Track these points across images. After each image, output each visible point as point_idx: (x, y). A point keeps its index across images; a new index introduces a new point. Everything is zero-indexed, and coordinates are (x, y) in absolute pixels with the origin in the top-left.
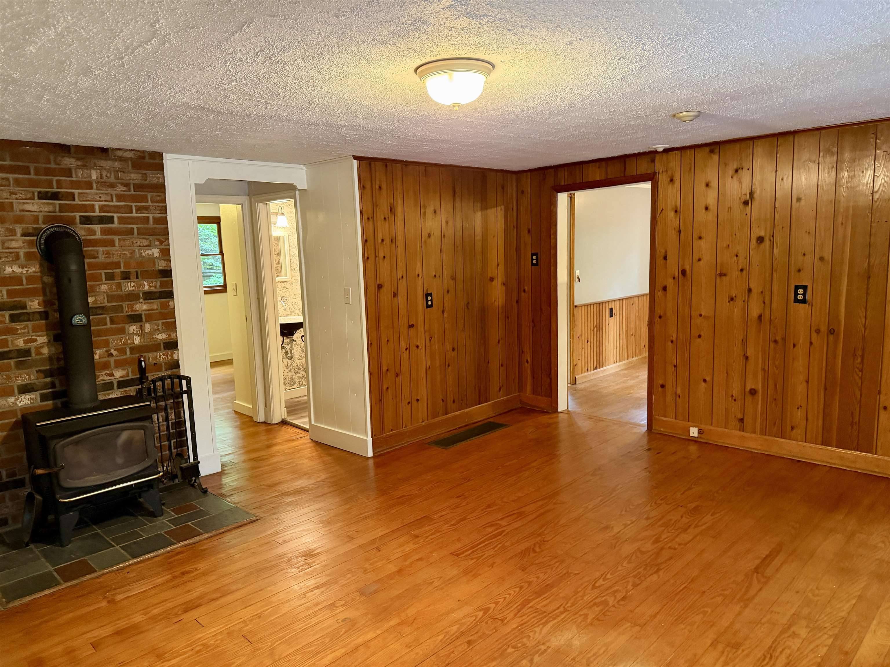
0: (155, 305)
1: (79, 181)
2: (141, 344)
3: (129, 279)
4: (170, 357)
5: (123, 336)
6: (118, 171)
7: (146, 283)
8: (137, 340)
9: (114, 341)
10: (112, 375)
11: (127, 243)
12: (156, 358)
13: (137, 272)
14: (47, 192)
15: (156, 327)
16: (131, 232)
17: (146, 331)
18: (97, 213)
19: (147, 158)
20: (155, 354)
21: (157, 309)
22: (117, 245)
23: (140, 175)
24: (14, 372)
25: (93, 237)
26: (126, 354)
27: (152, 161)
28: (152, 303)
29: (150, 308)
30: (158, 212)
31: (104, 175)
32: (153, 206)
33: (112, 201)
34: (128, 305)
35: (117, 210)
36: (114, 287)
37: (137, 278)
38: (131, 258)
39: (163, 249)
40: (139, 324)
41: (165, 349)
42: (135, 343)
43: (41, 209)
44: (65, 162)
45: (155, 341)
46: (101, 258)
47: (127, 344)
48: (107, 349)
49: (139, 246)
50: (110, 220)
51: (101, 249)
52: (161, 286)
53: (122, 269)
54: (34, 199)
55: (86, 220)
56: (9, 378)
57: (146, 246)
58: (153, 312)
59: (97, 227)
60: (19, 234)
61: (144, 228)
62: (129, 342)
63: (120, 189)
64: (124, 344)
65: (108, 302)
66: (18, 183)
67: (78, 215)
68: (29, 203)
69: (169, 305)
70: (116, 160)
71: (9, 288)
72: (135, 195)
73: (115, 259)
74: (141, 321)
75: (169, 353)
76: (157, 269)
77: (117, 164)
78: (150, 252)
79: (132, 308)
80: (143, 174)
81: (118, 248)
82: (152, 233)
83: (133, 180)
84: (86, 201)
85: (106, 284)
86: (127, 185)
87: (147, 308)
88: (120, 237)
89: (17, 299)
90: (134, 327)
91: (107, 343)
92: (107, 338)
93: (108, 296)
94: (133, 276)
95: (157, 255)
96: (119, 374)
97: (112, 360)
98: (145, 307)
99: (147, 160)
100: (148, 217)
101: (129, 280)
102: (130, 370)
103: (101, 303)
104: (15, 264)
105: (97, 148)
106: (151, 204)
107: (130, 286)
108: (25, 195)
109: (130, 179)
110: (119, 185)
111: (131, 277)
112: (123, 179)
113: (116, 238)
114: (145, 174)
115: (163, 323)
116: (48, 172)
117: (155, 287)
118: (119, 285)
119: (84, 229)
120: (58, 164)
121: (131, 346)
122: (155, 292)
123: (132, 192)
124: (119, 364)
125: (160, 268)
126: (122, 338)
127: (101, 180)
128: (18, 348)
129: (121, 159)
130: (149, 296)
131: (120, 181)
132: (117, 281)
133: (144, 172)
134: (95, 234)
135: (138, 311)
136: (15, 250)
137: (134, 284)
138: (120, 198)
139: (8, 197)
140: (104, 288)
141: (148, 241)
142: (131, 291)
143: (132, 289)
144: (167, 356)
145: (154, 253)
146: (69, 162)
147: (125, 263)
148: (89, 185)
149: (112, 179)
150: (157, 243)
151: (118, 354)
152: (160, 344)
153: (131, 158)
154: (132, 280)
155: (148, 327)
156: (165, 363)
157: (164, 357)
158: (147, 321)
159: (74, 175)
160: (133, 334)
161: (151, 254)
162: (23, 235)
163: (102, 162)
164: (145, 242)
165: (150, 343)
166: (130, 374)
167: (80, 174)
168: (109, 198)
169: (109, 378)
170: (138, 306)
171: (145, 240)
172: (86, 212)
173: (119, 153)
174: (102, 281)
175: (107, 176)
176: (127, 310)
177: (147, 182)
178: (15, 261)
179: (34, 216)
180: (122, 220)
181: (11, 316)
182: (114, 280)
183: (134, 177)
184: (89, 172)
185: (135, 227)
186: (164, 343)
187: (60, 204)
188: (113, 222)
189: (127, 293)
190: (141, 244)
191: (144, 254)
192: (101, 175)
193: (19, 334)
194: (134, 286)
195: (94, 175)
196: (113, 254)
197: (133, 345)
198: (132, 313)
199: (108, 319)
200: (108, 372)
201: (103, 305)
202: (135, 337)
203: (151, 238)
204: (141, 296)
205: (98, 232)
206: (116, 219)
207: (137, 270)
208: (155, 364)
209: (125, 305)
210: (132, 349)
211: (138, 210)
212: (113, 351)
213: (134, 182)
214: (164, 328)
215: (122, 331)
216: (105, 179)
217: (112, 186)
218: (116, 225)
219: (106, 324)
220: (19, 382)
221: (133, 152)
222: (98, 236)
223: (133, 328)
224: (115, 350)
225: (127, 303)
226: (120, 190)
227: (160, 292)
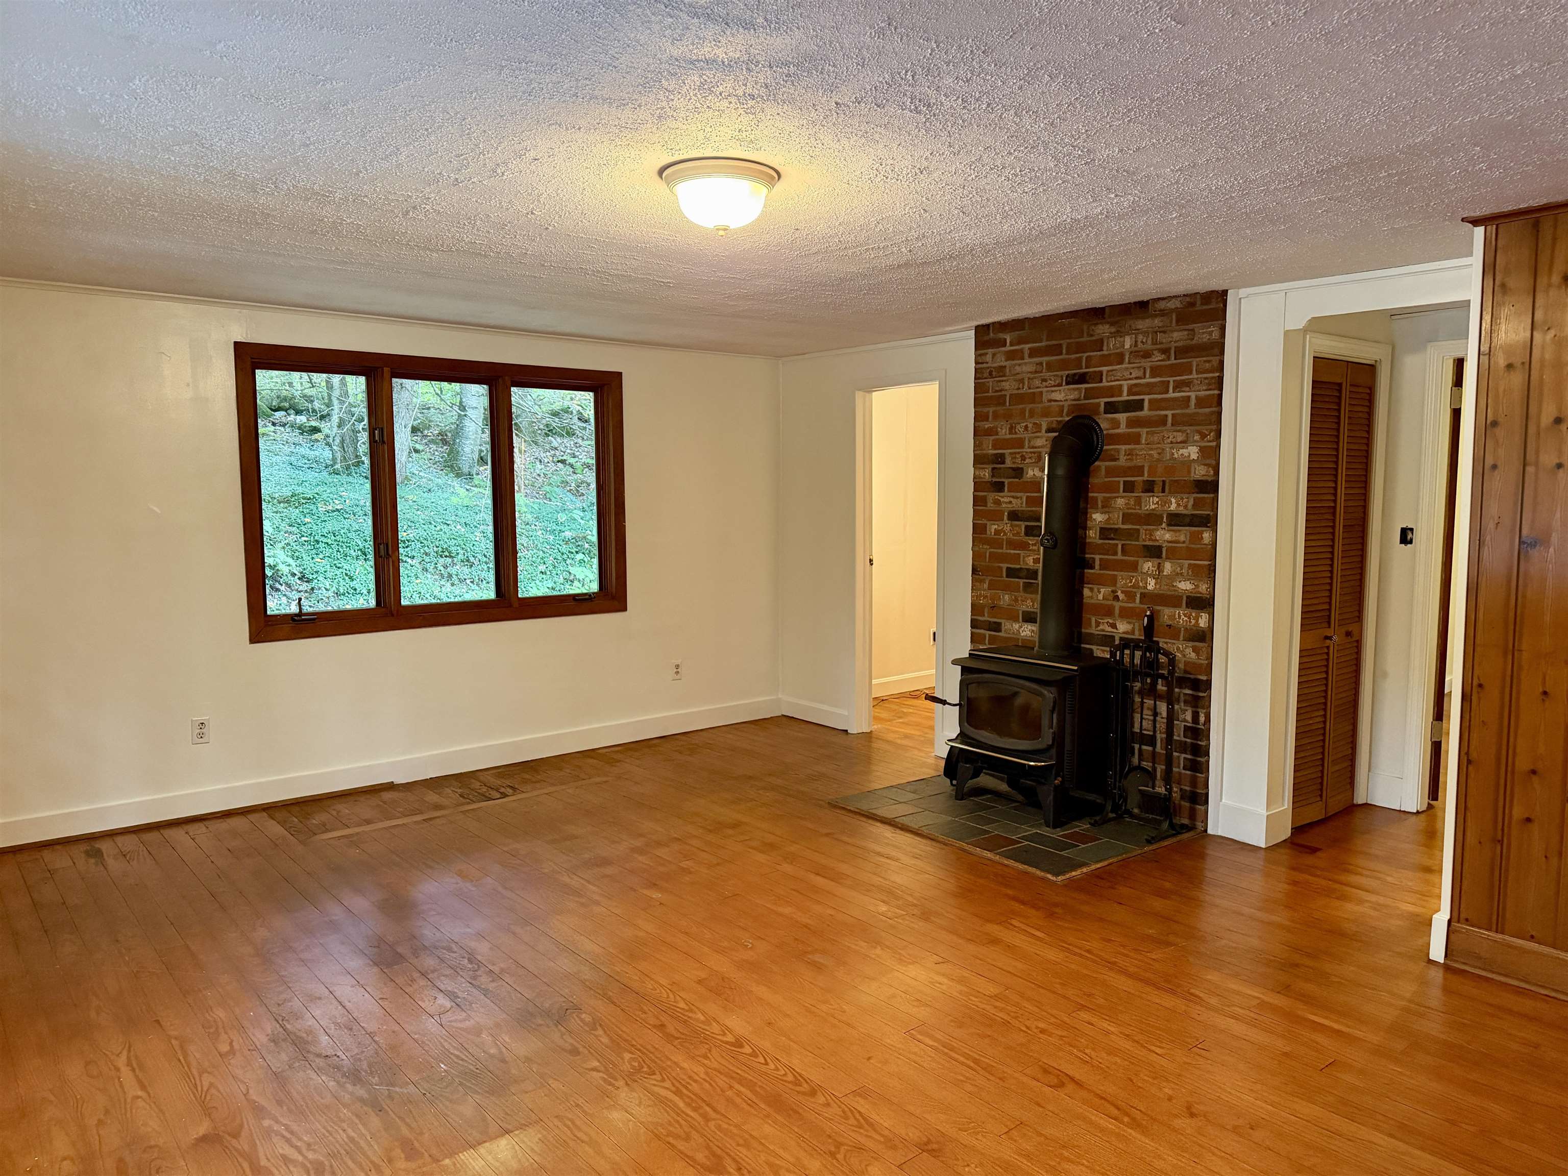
0: (1183, 535)
1: (1110, 355)
2: (1156, 592)
3: (1153, 492)
4: (1193, 622)
5: (1135, 574)
6: (1156, 332)
7: (1173, 500)
8: (1151, 585)
9: (1123, 579)
10: (1114, 626)
11: (1156, 438)
12: (1172, 617)
13: (1164, 482)
14: (1075, 375)
15: (1179, 569)
16: (1163, 421)
17: (1165, 573)
18: (1125, 397)
19: (1199, 302)
20: (1172, 610)
21: (1184, 542)
22: (1143, 441)
23: (1186, 333)
24: (1021, 594)
25: (1117, 431)
26: (1134, 601)
27: (1205, 307)
28: (1179, 531)
29: (1174, 539)
30: (1204, 388)
31: (1139, 340)
32: (1197, 379)
33: (1145, 377)
34: (1146, 530)
35: (1150, 389)
36: (1132, 503)
37: (1163, 491)
38: (1158, 460)
39: (1205, 447)
40: (1157, 561)
41: (1187, 607)
42: (1148, 588)
43: (1067, 397)
44: (1098, 331)
45: (1175, 590)
46: (1123, 461)
47: (1139, 587)
48: (1114, 588)
49: (1172, 443)
50: (1139, 405)
51: (1123, 447)
52: (1195, 506)
53: (1146, 477)
54: (1061, 386)
55: (1111, 408)
56: (1016, 600)
57: (1181, 442)
58: (1178, 545)
59: (1122, 417)
60: (1043, 431)
61: (1183, 414)
62: (1141, 584)
63: (1157, 357)
64: (1133, 587)
65: (1123, 524)
66: (1050, 367)
67: (1103, 401)
68: (1056, 391)
69: (1202, 538)
70: (1156, 316)
71: (1029, 494)
72: (1176, 364)
73: (1138, 462)
74: (1159, 556)
75: (1194, 615)
76: (1192, 479)
77: (1157, 322)
78: (1184, 452)
79: (1151, 535)
80: (1188, 330)
81: (1143, 446)
82: (1191, 421)
83: (1175, 342)
84: (1115, 381)
85: (1123, 497)
86: (1166, 351)
87: (1170, 539)
88: (1148, 430)
89: (1034, 509)
90: (1150, 564)
91: (1113, 581)
92: (1116, 573)
93: (1124, 515)
94: (1157, 488)
95: (1194, 456)
96: (1123, 627)
97: (1117, 605)
98: (1168, 536)
99: (1199, 307)
100: (1189, 397)
101: (1152, 494)
102: (1137, 625)
103: (1114, 524)
104: (1037, 467)
105: (1135, 303)
106: (1196, 376)
107: (1152, 503)
108: (1055, 381)
109: (1171, 342)
110: (1155, 352)
111: (1156, 489)
112: (1162, 343)
113: (1144, 431)
114: (1193, 330)
115: (1190, 565)
116: (1081, 348)
117: (1186, 507)
118: (1138, 501)
119: (1107, 419)
120: (1092, 336)
121: (1143, 591)
122: (1185, 515)
123: (1173, 361)
124: (1126, 614)
125: (1197, 477)
126: (1133, 577)
127: (1136, 349)
128: (1027, 567)
129: (1163, 313)
130: (1175, 520)
131: (1158, 346)
132: (1137, 495)
133: (1191, 327)
134: (1118, 427)
135: (1158, 541)
136: (1039, 450)
137: (1157, 500)
138: (1155, 371)
139: (1040, 385)
140: (1120, 502)
141: (1184, 435)
142: (1153, 510)
143: (1153, 507)
144: (1189, 618)
145: (1191, 454)
146: (1103, 330)
147: (1150, 467)
148: (1119, 358)
149: (1149, 346)
150: (1197, 437)
151: (1125, 599)
152: (1181, 597)
153: (1177, 308)
154: (1156, 494)
155: (1168, 567)
156: (1186, 629)
157: (1186, 618)
158: (1167, 558)
159: (1105, 348)
160: (1146, 574)
161: (1186, 454)
162: (1048, 431)
163: (1140, 322)
164: (1180, 437)
165: (1169, 593)
166: (1137, 632)
167: (1111, 346)
168: (1140, 374)
169: (1110, 629)
170: (1158, 533)
171: (1180, 434)
172: (1112, 396)
173: (1162, 305)
174: (1118, 492)
175: (1142, 342)
176: (1144, 539)
177: (1194, 342)
178: (1037, 463)
179: (1059, 406)
180: (1154, 405)
181: (1026, 527)
182: (1133, 492)
183: (1178, 337)
184: (1122, 339)
185: (1169, 413)
186: (1188, 597)
187: (1086, 389)
188: (1142, 409)
189: (1147, 512)
190: (1174, 440)
191: (1176, 456)
192: (1136, 342)
193: (1030, 550)
194: (1157, 503)
195: (1128, 342)
196: (1137, 455)
197: (1147, 591)
198: (1151, 543)
199: (1120, 547)
200: (1111, 621)
201: (1116, 527)
202: (1149, 579)
203: (1189, 429)
204: (1165, 520)
205: (1123, 425)
206: (1146, 404)
207: (1164, 479)
208: (1169, 626)
209: (1143, 529)
210: (1143, 596)
211: (1178, 386)
212: (1119, 593)
213: (1176, 344)
214: (1190, 573)
215: (1134, 567)
216: (1140, 345)
217: (1147, 355)
218: (1146, 412)
219: (1115, 554)
220: (1024, 608)
221: (1179, 299)
222: (1123, 429)
223: (1148, 566)
224: (1122, 592)
225: (1145, 527)
226: (1156, 359)
227: (1192, 515)
